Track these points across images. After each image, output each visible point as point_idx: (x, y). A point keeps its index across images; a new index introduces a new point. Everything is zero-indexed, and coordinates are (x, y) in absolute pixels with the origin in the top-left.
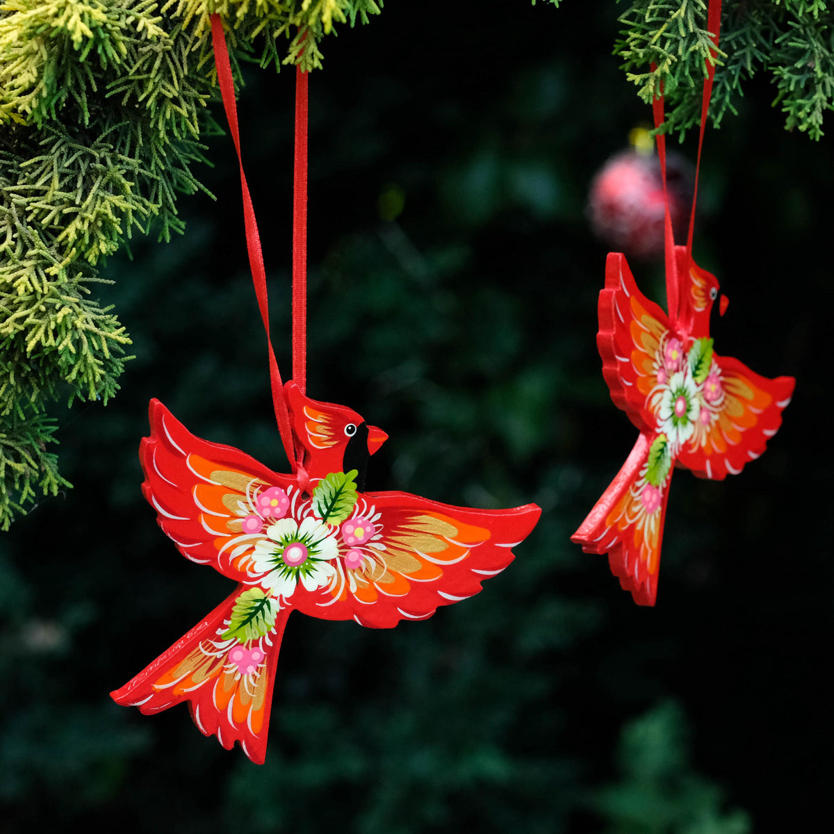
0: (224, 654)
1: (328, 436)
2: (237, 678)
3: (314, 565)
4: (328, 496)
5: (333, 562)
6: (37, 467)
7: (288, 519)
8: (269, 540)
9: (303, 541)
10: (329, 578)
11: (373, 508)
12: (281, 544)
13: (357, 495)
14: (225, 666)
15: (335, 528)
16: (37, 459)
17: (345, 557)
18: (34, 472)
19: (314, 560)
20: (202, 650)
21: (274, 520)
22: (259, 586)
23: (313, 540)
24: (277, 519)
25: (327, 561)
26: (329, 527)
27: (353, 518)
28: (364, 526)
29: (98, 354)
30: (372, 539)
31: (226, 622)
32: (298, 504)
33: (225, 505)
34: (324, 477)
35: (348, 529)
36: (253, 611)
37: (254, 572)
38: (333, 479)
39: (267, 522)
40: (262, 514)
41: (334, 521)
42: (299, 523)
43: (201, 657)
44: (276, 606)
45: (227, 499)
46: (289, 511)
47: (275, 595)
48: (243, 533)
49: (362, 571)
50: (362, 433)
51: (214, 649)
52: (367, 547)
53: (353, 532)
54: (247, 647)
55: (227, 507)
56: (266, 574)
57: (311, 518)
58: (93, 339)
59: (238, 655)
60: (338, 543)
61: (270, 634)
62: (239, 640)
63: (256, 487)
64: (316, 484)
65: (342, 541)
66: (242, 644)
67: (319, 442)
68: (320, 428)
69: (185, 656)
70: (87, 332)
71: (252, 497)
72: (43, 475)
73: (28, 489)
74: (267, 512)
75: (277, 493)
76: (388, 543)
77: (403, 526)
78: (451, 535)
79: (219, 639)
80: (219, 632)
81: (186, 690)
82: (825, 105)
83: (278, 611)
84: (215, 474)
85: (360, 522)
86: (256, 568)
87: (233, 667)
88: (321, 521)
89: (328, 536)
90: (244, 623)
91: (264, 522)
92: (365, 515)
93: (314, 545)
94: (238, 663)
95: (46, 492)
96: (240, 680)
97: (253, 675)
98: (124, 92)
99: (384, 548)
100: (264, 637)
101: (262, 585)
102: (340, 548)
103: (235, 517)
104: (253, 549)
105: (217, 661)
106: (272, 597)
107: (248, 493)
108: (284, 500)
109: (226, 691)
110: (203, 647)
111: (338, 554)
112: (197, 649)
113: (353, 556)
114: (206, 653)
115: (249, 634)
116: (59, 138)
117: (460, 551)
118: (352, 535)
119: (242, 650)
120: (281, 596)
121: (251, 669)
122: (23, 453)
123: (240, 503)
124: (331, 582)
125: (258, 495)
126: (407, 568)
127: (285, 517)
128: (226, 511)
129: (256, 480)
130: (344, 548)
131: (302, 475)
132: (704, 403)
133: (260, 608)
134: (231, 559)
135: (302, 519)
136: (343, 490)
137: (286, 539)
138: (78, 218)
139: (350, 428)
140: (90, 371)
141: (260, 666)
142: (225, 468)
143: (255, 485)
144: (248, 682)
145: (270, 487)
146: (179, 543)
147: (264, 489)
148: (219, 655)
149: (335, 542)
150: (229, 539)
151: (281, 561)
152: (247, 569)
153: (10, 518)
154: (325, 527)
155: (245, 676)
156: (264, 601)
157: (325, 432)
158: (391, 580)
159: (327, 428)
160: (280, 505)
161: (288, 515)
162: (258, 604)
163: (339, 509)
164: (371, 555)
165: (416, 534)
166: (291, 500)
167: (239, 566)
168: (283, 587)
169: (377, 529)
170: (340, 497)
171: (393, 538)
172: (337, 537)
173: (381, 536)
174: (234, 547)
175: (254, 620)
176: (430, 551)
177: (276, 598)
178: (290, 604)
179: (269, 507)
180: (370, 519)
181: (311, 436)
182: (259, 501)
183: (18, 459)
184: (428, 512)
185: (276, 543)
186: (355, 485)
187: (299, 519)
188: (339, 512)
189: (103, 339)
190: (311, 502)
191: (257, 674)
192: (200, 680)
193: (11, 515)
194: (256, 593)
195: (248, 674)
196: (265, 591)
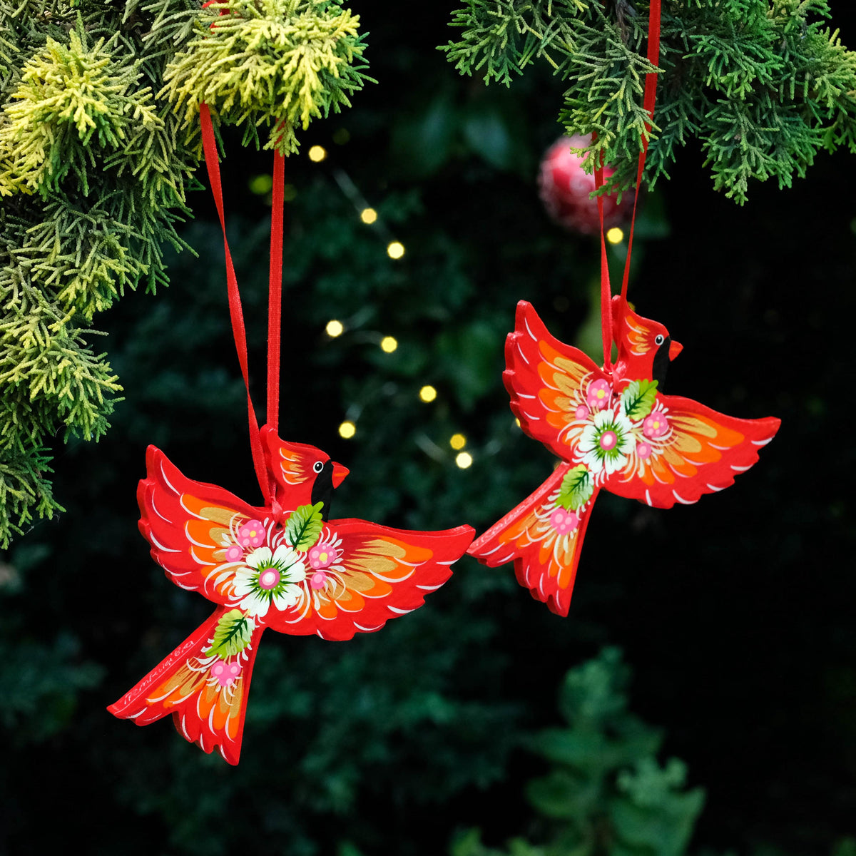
0: (208, 669)
1: (300, 473)
2: (218, 690)
3: (285, 587)
4: (298, 526)
5: (301, 584)
6: (34, 494)
7: (264, 548)
8: (248, 567)
9: (276, 566)
10: (297, 598)
11: (335, 535)
12: (258, 570)
13: (322, 525)
14: (208, 680)
15: (304, 554)
16: (33, 486)
17: (311, 579)
18: (31, 498)
19: (285, 583)
20: (189, 666)
21: (252, 549)
22: (238, 607)
23: (285, 566)
24: (255, 548)
25: (296, 583)
26: (299, 553)
27: (318, 545)
28: (327, 551)
29: (93, 400)
30: (334, 563)
31: (210, 641)
32: (273, 534)
33: (212, 537)
34: (295, 509)
35: (314, 554)
36: (233, 630)
37: (234, 596)
38: (303, 510)
39: (246, 551)
40: (242, 545)
41: (303, 548)
42: (273, 551)
43: (188, 672)
44: (252, 625)
45: (213, 532)
46: (265, 541)
47: (251, 616)
48: (226, 562)
49: (325, 591)
50: (328, 469)
51: (199, 665)
52: (330, 570)
53: (318, 558)
54: (227, 662)
55: (214, 539)
56: (244, 597)
57: (283, 546)
58: (89, 386)
59: (219, 670)
60: (306, 567)
61: (246, 649)
62: (220, 656)
63: (238, 521)
64: (288, 516)
65: (309, 566)
66: (223, 660)
67: (292, 479)
68: (293, 467)
69: (175, 673)
70: (85, 381)
71: (234, 529)
72: (39, 500)
73: (26, 513)
74: (246, 542)
75: (255, 525)
76: (347, 565)
77: (360, 550)
78: (400, 556)
79: (204, 656)
80: (204, 650)
81: (174, 703)
82: (750, 173)
83: (254, 629)
84: (203, 510)
85: (324, 548)
86: (236, 593)
87: (215, 680)
88: (292, 548)
89: (297, 561)
90: (225, 641)
91: (244, 552)
92: (328, 542)
93: (285, 570)
94: (219, 676)
95: (41, 516)
96: (220, 692)
97: (231, 687)
98: (119, 165)
99: (344, 570)
100: (241, 653)
101: (241, 607)
102: (307, 572)
103: (219, 548)
104: (234, 575)
105: (201, 675)
106: (249, 617)
107: (231, 527)
108: (261, 531)
109: (208, 702)
110: (190, 664)
111: (305, 577)
112: (185, 666)
113: (318, 578)
114: (192, 669)
115: (229, 651)
116: (60, 205)
117: (407, 569)
118: (318, 559)
119: (222, 665)
120: (256, 616)
121: (230, 682)
122: (22, 481)
123: (225, 536)
124: (299, 601)
125: (239, 527)
126: (362, 587)
127: (262, 546)
128: (212, 543)
129: (238, 514)
130: (311, 571)
131: (276, 508)
132: (642, 439)
133: (239, 627)
134: (215, 585)
135: (276, 547)
136: (311, 520)
137: (262, 565)
138: (78, 278)
139: (318, 465)
140: (86, 415)
141: (237, 678)
142: (213, 505)
143: (237, 519)
144: (227, 693)
145: (249, 520)
146: (172, 573)
147: (245, 522)
148: (203, 670)
149: (304, 566)
150: (214, 567)
151: (257, 585)
152: (229, 593)
153: (9, 538)
154: (295, 553)
155: (225, 688)
156: (242, 621)
157: (298, 470)
158: (349, 598)
159: (298, 466)
160: (258, 536)
161: (264, 544)
162: (237, 624)
163: (308, 537)
164: (333, 576)
165: (371, 556)
166: (267, 532)
167: (222, 591)
168: (257, 608)
169: (338, 553)
170: (308, 527)
171: (352, 561)
172: (304, 562)
173: (341, 559)
174: (218, 574)
175: (233, 638)
176: (382, 570)
177: (252, 618)
178: (264, 623)
179: (249, 537)
180: (332, 545)
181: (285, 473)
182: (240, 532)
183: (17, 486)
184: (382, 537)
185: (254, 569)
186: (321, 516)
187: (273, 547)
188: (307, 540)
189: (98, 386)
190: (284, 532)
191: (235, 686)
192: (187, 693)
193: (10, 535)
194: (236, 614)
195: (227, 686)
196: (243, 612)
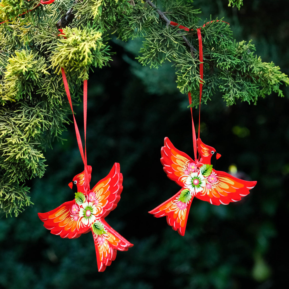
6: (24, 198)
16: (24, 196)
18: (23, 200)
29: (36, 161)
58: (35, 157)
70: (33, 156)
72: (26, 200)
73: (21, 204)
95: (26, 205)
98: (42, 93)
116: (25, 106)
122: (20, 194)
132: (208, 182)
138: (29, 125)
140: (34, 165)
153: (18, 214)
183: (19, 196)
189: (37, 157)
193: (18, 213)
